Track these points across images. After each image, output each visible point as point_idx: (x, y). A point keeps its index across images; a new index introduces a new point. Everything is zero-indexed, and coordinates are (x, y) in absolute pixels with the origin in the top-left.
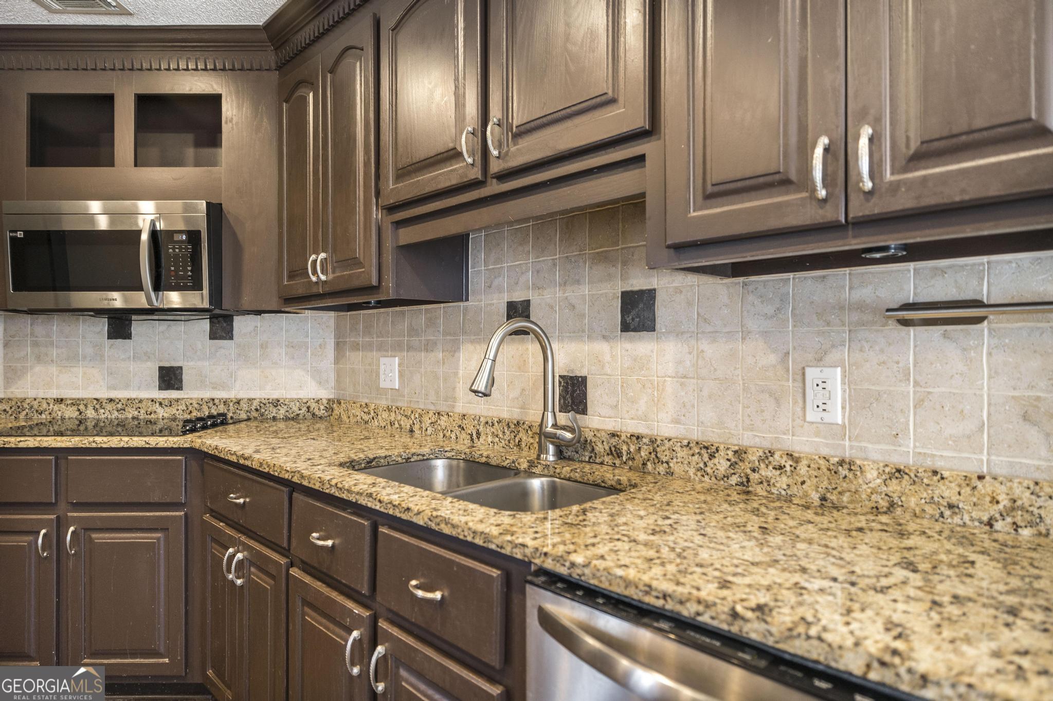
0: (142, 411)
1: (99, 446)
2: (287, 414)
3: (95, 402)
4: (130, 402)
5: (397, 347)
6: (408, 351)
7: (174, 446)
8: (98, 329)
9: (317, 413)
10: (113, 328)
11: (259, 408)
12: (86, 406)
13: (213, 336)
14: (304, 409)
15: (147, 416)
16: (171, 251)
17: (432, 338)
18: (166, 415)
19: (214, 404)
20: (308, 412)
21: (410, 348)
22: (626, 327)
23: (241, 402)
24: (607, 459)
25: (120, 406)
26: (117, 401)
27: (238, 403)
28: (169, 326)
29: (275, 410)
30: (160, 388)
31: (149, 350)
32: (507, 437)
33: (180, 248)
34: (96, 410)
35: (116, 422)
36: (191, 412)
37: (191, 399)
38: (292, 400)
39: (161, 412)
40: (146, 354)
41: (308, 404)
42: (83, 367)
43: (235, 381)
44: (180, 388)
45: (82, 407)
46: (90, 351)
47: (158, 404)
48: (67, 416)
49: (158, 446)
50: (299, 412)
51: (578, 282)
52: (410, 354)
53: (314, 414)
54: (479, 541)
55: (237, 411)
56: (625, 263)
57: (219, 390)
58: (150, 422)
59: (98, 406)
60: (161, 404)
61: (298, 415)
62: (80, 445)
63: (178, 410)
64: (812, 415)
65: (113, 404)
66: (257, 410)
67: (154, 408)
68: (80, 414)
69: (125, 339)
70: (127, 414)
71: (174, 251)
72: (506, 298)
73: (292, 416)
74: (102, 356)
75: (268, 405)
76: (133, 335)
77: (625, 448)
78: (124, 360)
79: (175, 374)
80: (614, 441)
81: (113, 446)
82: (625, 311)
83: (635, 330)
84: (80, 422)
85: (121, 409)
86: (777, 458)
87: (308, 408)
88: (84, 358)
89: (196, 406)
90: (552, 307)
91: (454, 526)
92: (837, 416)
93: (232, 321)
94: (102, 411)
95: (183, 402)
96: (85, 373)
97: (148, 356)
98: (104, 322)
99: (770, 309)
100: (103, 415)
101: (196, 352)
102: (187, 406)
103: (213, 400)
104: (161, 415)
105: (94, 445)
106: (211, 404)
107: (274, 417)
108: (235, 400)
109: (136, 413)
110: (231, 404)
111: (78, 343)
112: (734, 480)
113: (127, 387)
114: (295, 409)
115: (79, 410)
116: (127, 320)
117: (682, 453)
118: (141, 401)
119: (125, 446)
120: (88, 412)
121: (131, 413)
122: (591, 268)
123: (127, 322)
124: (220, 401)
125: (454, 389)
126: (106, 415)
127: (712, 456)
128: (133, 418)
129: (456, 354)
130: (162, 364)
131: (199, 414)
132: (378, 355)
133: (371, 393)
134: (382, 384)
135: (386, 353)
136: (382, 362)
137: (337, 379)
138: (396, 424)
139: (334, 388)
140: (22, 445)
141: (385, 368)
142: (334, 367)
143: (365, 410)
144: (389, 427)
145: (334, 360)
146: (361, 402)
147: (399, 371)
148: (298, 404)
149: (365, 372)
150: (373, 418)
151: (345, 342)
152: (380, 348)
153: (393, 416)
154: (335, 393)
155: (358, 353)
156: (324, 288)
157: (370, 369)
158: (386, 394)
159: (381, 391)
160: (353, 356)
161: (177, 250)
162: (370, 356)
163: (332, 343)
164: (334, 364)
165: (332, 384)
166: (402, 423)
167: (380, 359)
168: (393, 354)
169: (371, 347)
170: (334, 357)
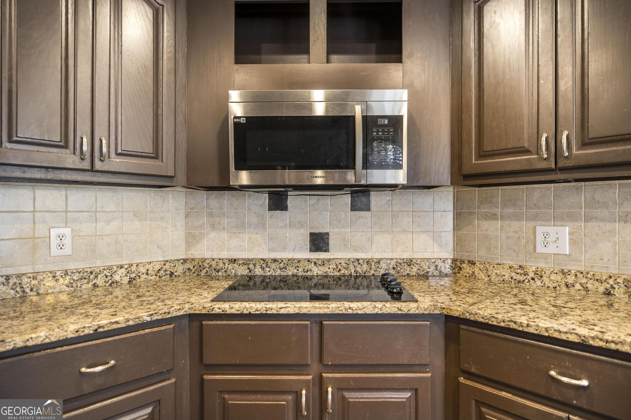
0: (300, 270)
1: (355, 312)
2: (419, 271)
3: (262, 262)
4: (290, 262)
5: (572, 217)
6: (585, 221)
7: (425, 312)
8: (260, 203)
9: (443, 271)
10: (273, 201)
11: (395, 266)
12: (255, 265)
13: (354, 208)
14: (433, 268)
15: (304, 274)
16: (375, 133)
18: (320, 273)
19: (359, 264)
20: (436, 269)
21: (588, 219)
23: (381, 262)
25: (282, 265)
26: (280, 261)
27: (379, 263)
28: (318, 200)
29: (408, 269)
30: (311, 250)
31: (302, 219)
33: (383, 132)
34: (263, 268)
35: (279, 279)
36: (340, 270)
37: (340, 259)
38: (423, 260)
39: (316, 271)
40: (299, 222)
41: (436, 264)
42: (248, 233)
43: (371, 245)
44: (327, 250)
45: (251, 266)
46: (254, 220)
47: (313, 264)
48: (239, 274)
49: (410, 312)
50: (428, 270)
52: (592, 223)
53: (441, 272)
57: (359, 252)
58: (307, 278)
59: (264, 266)
60: (315, 263)
61: (428, 272)
62: (337, 312)
63: (329, 268)
65: (276, 264)
66: (394, 268)
67: (310, 267)
68: (250, 272)
69: (283, 210)
70: (288, 272)
71: (378, 134)
73: (423, 273)
74: (264, 225)
75: (403, 264)
76: (289, 207)
78: (282, 227)
79: (323, 239)
81: (368, 312)
84: (250, 278)
85: (283, 268)
87: (436, 266)
88: (250, 225)
89: (344, 265)
93: (369, 195)
94: (268, 269)
95: (333, 262)
96: (250, 238)
97: (301, 225)
98: (265, 197)
100: (268, 272)
101: (340, 221)
102: (336, 265)
103: (358, 260)
104: (316, 273)
105: (350, 312)
106: (356, 264)
107: (408, 274)
108: (376, 260)
109: (295, 271)
110: (373, 264)
111: (245, 214)
113: (284, 249)
114: (425, 267)
115: (249, 268)
116: (285, 195)
118: (299, 261)
119: (379, 312)
120: (256, 270)
121: (291, 271)
123: (284, 197)
124: (364, 261)
126: (271, 273)
128: (293, 275)
130: (312, 231)
131: (346, 271)
132: (532, 224)
133: (517, 256)
134: (540, 249)
135: (547, 223)
136: (540, 230)
137: (459, 242)
138: (578, 286)
139: (454, 251)
140: (282, 311)
141: (546, 235)
142: (454, 233)
143: (519, 271)
144: (564, 290)
145: (454, 228)
146: (511, 263)
147: (571, 239)
148: (427, 263)
149: (508, 238)
150: (533, 279)
151: (471, 213)
152: (535, 218)
153: (571, 279)
154: (454, 254)
155: (494, 222)
156: (561, 164)
157: (517, 236)
158: (545, 259)
159: (545, 257)
160: (485, 224)
161: (380, 133)
162: (515, 225)
163: (452, 213)
164: (454, 230)
165: (452, 248)
166: (589, 286)
167: (535, 227)
168: (559, 223)
169: (517, 217)
170: (454, 225)
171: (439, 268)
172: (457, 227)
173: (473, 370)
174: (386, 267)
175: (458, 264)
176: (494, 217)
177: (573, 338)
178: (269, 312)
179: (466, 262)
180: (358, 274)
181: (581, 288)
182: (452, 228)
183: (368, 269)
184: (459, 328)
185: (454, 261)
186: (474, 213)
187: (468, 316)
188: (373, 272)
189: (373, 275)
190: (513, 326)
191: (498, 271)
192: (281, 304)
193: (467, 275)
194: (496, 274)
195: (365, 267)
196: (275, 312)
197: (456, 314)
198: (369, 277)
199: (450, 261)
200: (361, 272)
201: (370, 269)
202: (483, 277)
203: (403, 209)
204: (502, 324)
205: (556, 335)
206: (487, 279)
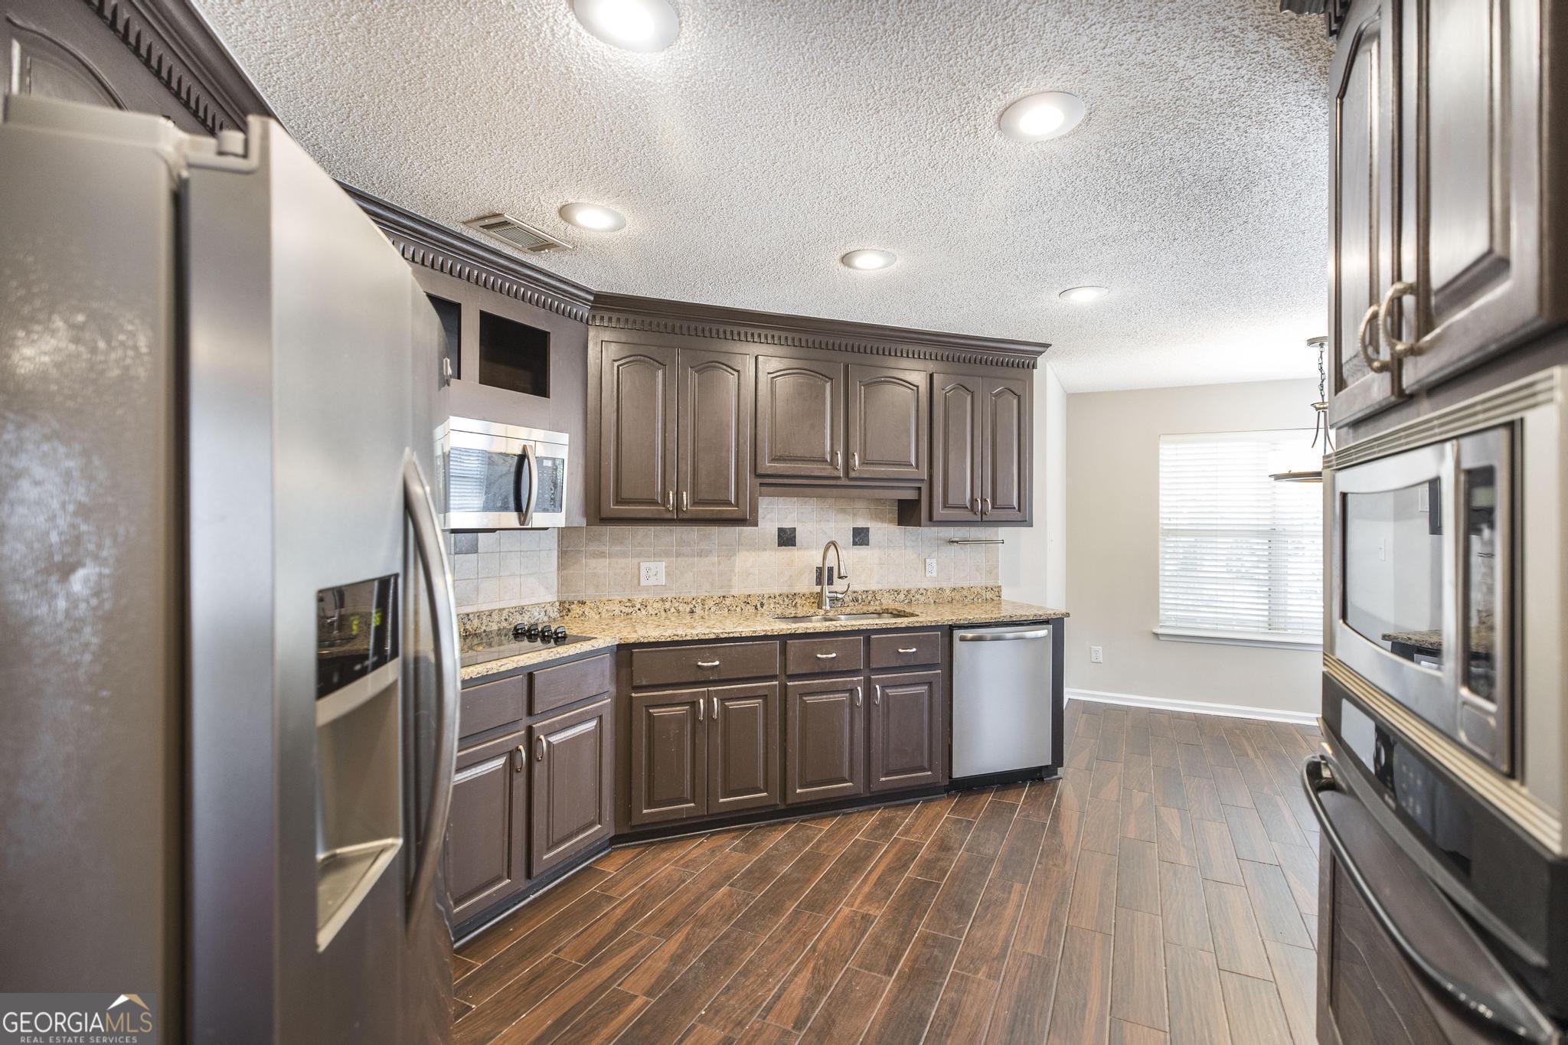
5: (668, 554)
6: (677, 557)
14: (543, 614)
17: (707, 547)
19: (469, 620)
21: (678, 555)
22: (855, 543)
23: (492, 615)
24: (851, 604)
27: (490, 615)
29: (520, 618)
32: (786, 603)
41: (545, 608)
50: (540, 616)
51: (828, 521)
52: (679, 559)
53: (549, 617)
54: (933, 624)
55: (490, 624)
56: (854, 515)
61: (538, 618)
64: (928, 575)
66: (506, 620)
72: (777, 525)
75: (514, 614)
77: (860, 597)
80: (855, 595)
82: (854, 536)
83: (860, 545)
86: (921, 591)
90: (811, 532)
91: (921, 622)
92: (935, 574)
99: (913, 538)
103: (468, 615)
106: (466, 620)
108: (487, 613)
110: (483, 618)
112: (906, 601)
114: (536, 614)
117: (886, 595)
122: (835, 515)
124: (474, 616)
125: (730, 580)
127: (898, 594)
129: (733, 558)
132: (636, 561)
133: (624, 591)
134: (643, 583)
135: (648, 559)
136: (644, 566)
137: (564, 583)
138: (673, 610)
139: (558, 592)
140: (503, 669)
141: (648, 570)
142: (558, 574)
143: (628, 604)
144: (663, 613)
145: (558, 568)
146: (619, 598)
147: (666, 572)
148: (538, 609)
149: (615, 575)
150: (639, 610)
151: (579, 552)
152: (639, 555)
153: (668, 605)
154: (558, 596)
155: (603, 560)
156: (680, 516)
157: (623, 572)
158: (648, 590)
159: (647, 588)
160: (593, 562)
161: (545, 475)
162: (622, 562)
163: (556, 552)
164: (558, 570)
165: (556, 589)
166: (680, 608)
167: (639, 563)
168: (658, 559)
169: (624, 555)
170: (558, 564)
171: (548, 612)
172: (561, 566)
173: (644, 683)
174: (498, 620)
175: (567, 606)
176: (602, 555)
177: (712, 636)
178: (490, 673)
179: (576, 602)
180: (468, 633)
181: (675, 611)
182: (556, 568)
183: (479, 624)
184: (632, 653)
185: (562, 603)
186: (582, 551)
187: (642, 640)
188: (484, 628)
189: (485, 631)
190: (676, 638)
191: (609, 608)
192: (499, 663)
193: (577, 616)
194: (607, 610)
195: (476, 622)
196: (495, 671)
197: (632, 641)
198: (480, 634)
199: (557, 604)
200: (471, 630)
201: (482, 624)
202: (594, 615)
203: (511, 549)
204: (669, 639)
205: (703, 637)
206: (598, 617)
